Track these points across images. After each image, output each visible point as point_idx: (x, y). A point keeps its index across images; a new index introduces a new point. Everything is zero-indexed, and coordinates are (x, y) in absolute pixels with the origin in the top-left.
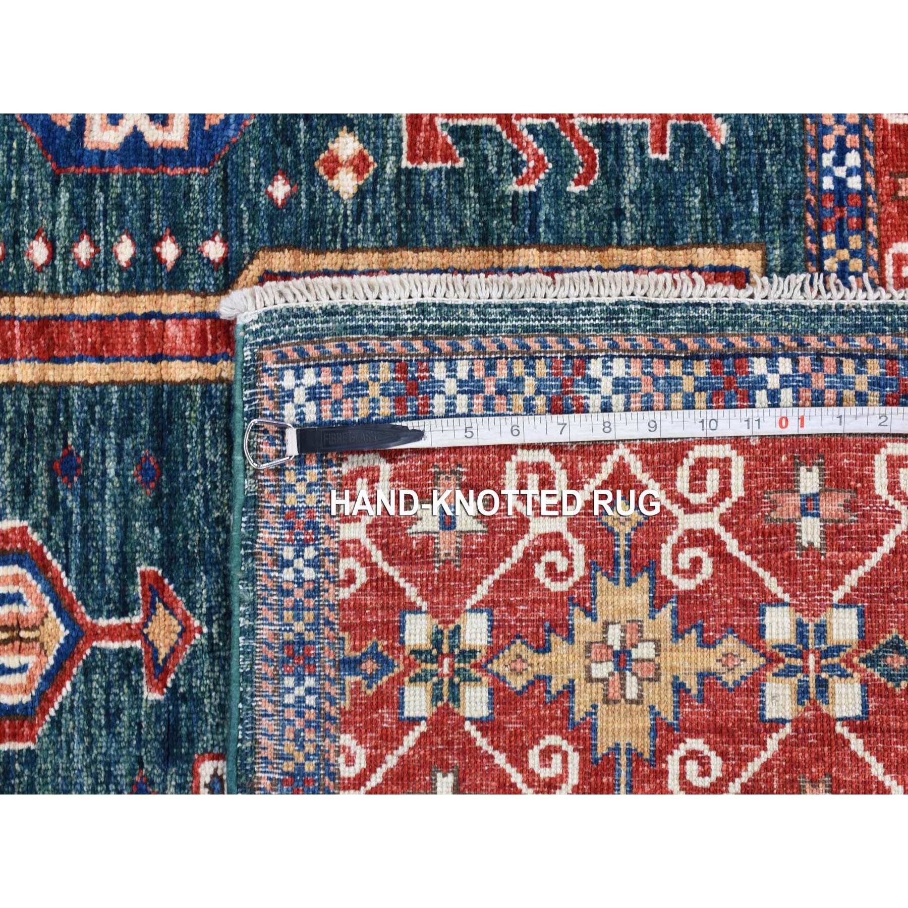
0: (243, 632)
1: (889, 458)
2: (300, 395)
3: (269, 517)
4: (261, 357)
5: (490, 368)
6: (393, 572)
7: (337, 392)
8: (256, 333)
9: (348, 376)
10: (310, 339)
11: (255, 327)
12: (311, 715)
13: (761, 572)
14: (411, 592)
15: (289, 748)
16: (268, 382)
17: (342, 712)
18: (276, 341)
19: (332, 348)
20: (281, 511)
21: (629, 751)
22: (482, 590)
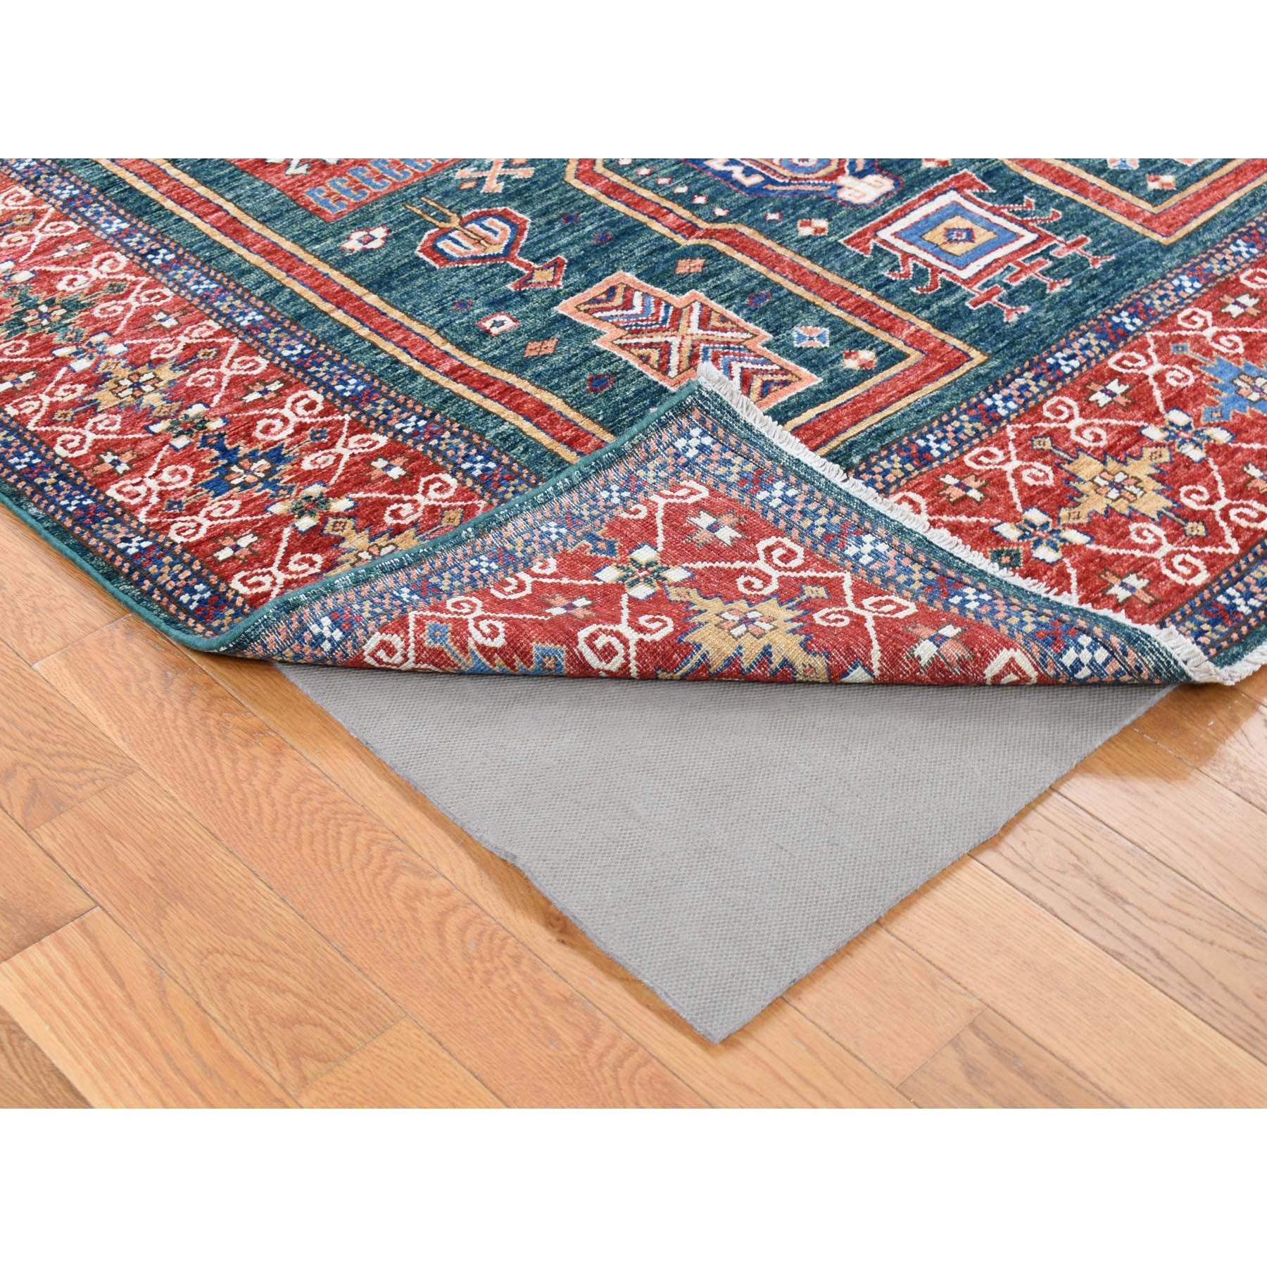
0: (555, 487)
1: (1012, 660)
2: (694, 442)
3: (622, 468)
4: (692, 410)
5: (807, 501)
6: (660, 527)
7: (715, 457)
8: (702, 397)
9: (728, 455)
10: (725, 427)
11: (704, 394)
12: (546, 541)
13: (875, 643)
14: (660, 539)
15: (519, 541)
16: (684, 422)
17: (564, 552)
18: (708, 412)
19: (733, 440)
20: (630, 472)
21: (704, 656)
22: (700, 565)
